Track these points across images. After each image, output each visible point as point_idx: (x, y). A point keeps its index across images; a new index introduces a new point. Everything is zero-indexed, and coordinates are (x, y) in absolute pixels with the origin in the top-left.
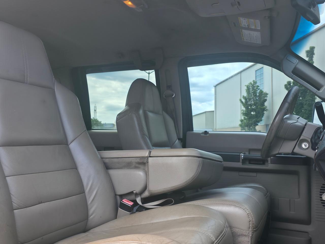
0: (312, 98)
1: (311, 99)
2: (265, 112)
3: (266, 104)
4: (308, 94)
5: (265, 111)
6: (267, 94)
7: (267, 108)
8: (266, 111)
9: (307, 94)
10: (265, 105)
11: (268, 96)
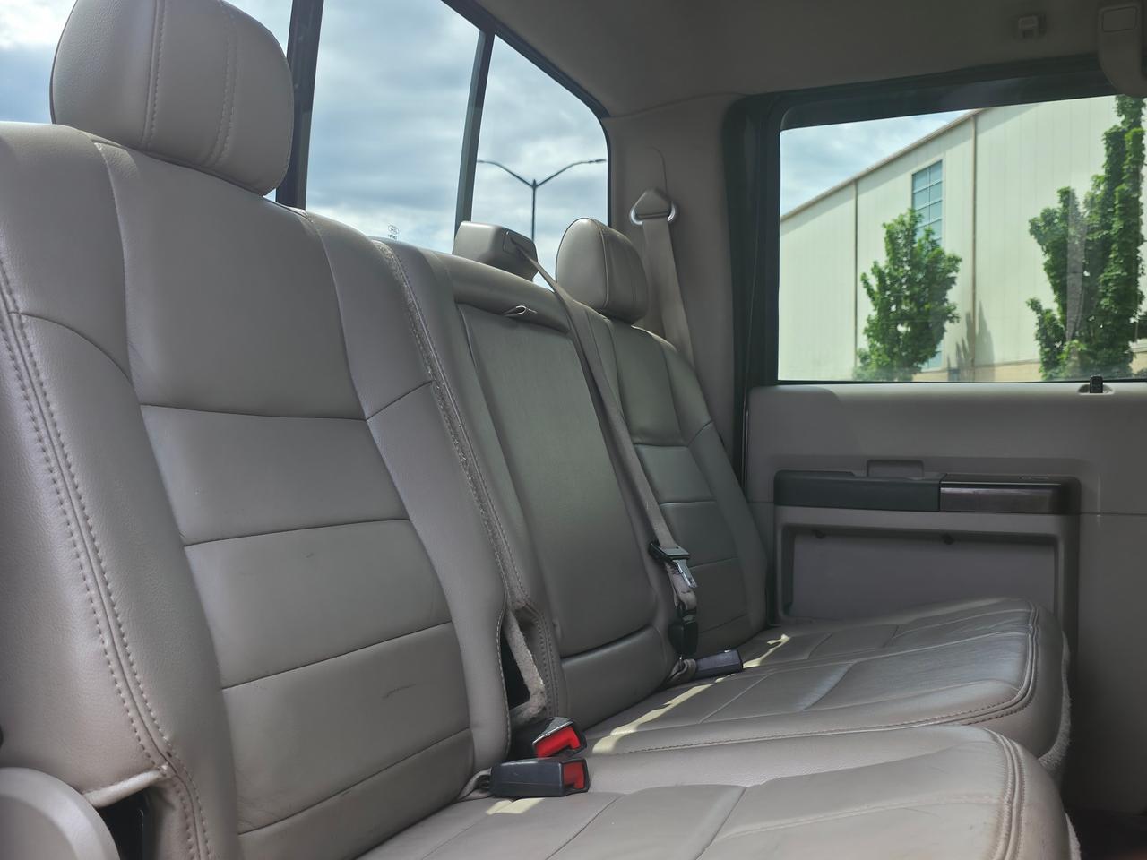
0: (1127, 270)
1: (1125, 274)
2: (947, 325)
3: (953, 295)
4: (1115, 258)
5: (948, 322)
6: (957, 260)
7: (955, 312)
8: (952, 321)
9: (1112, 256)
10: (946, 300)
11: (960, 265)
